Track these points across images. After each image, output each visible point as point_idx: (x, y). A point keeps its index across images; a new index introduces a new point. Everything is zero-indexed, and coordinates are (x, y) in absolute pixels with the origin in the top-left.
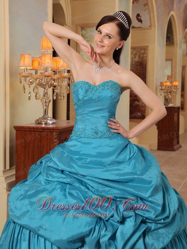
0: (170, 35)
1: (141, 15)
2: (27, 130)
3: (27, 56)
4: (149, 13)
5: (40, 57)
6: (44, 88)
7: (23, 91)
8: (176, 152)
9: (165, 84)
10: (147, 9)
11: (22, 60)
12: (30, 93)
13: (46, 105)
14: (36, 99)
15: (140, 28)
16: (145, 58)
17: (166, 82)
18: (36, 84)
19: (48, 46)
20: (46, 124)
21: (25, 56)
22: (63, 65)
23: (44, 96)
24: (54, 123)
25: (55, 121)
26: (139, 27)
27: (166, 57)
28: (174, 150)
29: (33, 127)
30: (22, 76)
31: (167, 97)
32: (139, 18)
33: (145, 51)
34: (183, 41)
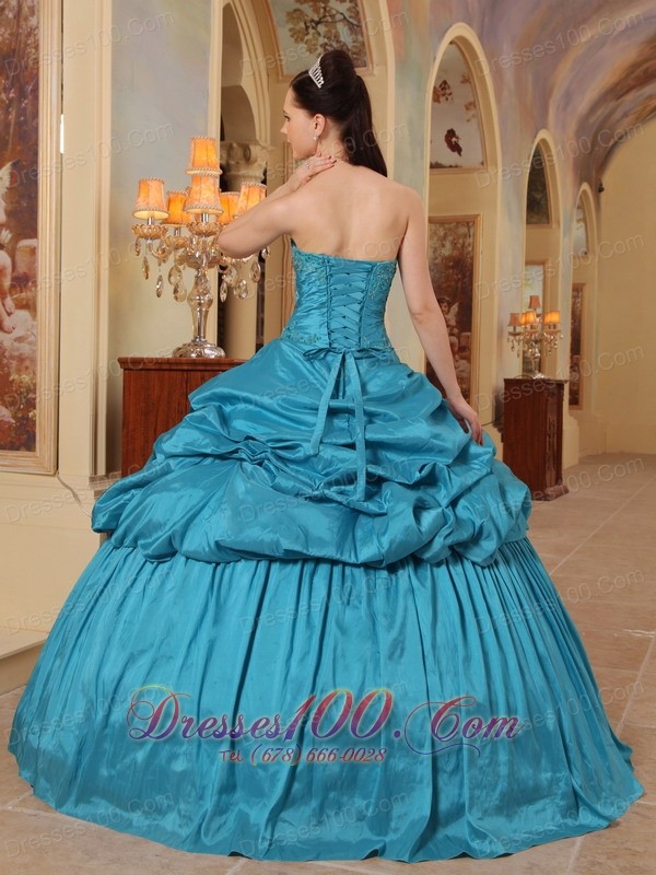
0: (538, 196)
1: (457, 133)
3: (154, 185)
4: (480, 125)
6: (198, 269)
7: (142, 274)
8: (552, 502)
9: (523, 320)
10: (473, 116)
11: (142, 195)
13: (200, 312)
14: (176, 298)
15: (456, 167)
16: (469, 249)
17: (526, 314)
18: (175, 260)
19: (209, 161)
21: (151, 185)
23: (196, 283)
25: (223, 354)
26: (453, 164)
27: (526, 256)
28: (546, 498)
30: (142, 236)
31: (529, 354)
32: (454, 139)
33: (469, 228)
34: (577, 215)
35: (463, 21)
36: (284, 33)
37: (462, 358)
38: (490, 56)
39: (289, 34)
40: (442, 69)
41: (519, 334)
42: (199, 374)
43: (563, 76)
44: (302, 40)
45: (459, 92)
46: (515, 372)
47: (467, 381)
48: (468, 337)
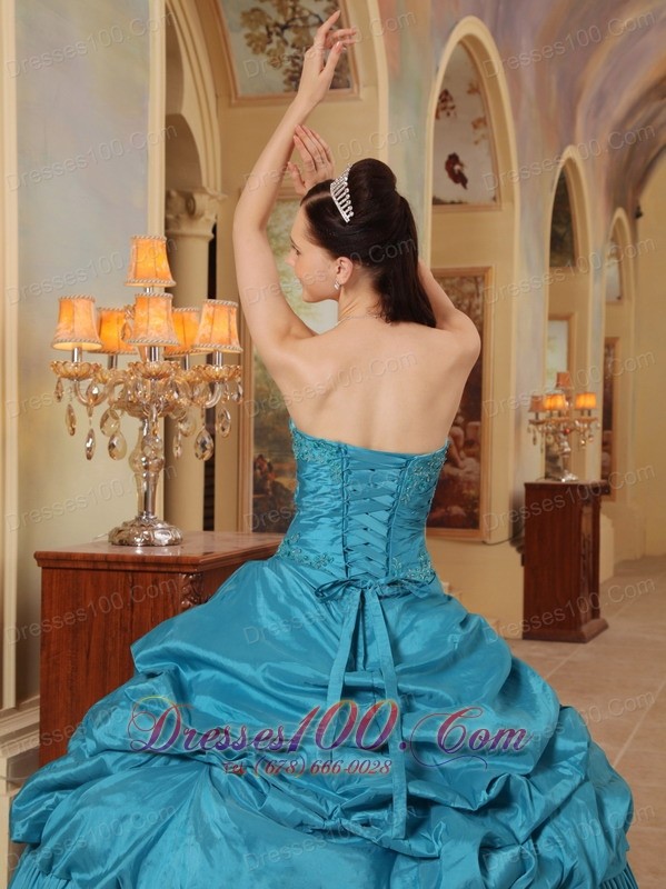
0: (561, 231)
1: (461, 159)
2: (83, 566)
3: (80, 305)
4: (492, 149)
5: (127, 308)
6: (143, 419)
7: (66, 429)
8: (590, 645)
9: (548, 403)
10: (483, 136)
11: (65, 320)
12: (91, 435)
13: (147, 479)
14: (112, 455)
15: (460, 203)
16: (479, 312)
17: (552, 396)
18: (111, 403)
19: (158, 269)
20: (148, 544)
21: (76, 304)
22: (208, 336)
23: (142, 446)
24: (176, 540)
25: (179, 536)
26: (456, 200)
28: (581, 639)
29: (106, 556)
30: (64, 377)
31: (555, 449)
32: (457, 167)
33: (477, 284)
34: (609, 249)
35: (474, 14)
36: (238, 41)
37: (469, 455)
38: (506, 55)
39: (245, 41)
40: (447, 77)
41: (542, 423)
42: (149, 576)
43: (595, 72)
44: (263, 50)
45: (465, 105)
46: (536, 472)
47: (477, 484)
48: (477, 428)
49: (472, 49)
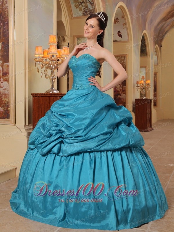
0: (144, 49)
1: (121, 32)
3: (39, 48)
4: (127, 30)
6: (52, 70)
7: (37, 72)
9: (140, 83)
10: (125, 27)
11: (37, 50)
13: (53, 81)
14: (46, 78)
15: (121, 41)
16: (125, 63)
17: (141, 81)
18: (45, 68)
19: (54, 41)
23: (51, 74)
27: (141, 65)
28: (148, 131)
30: (37, 61)
31: (142, 92)
32: (120, 34)
33: (125, 57)
34: (154, 54)
35: (122, 1)
37: (123, 93)
39: (74, 6)
40: (116, 14)
41: (139, 86)
43: (150, 16)
45: (121, 21)
46: (138, 97)
47: (125, 99)
48: (125, 87)
49: (122, 9)
